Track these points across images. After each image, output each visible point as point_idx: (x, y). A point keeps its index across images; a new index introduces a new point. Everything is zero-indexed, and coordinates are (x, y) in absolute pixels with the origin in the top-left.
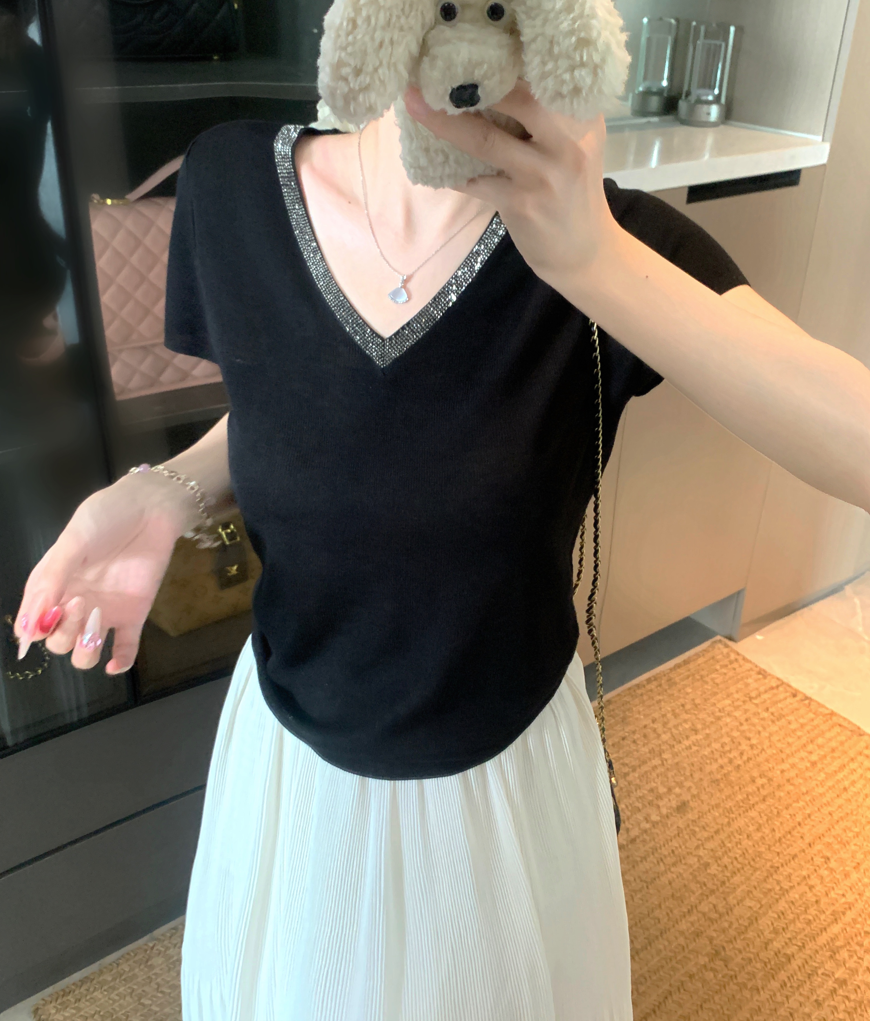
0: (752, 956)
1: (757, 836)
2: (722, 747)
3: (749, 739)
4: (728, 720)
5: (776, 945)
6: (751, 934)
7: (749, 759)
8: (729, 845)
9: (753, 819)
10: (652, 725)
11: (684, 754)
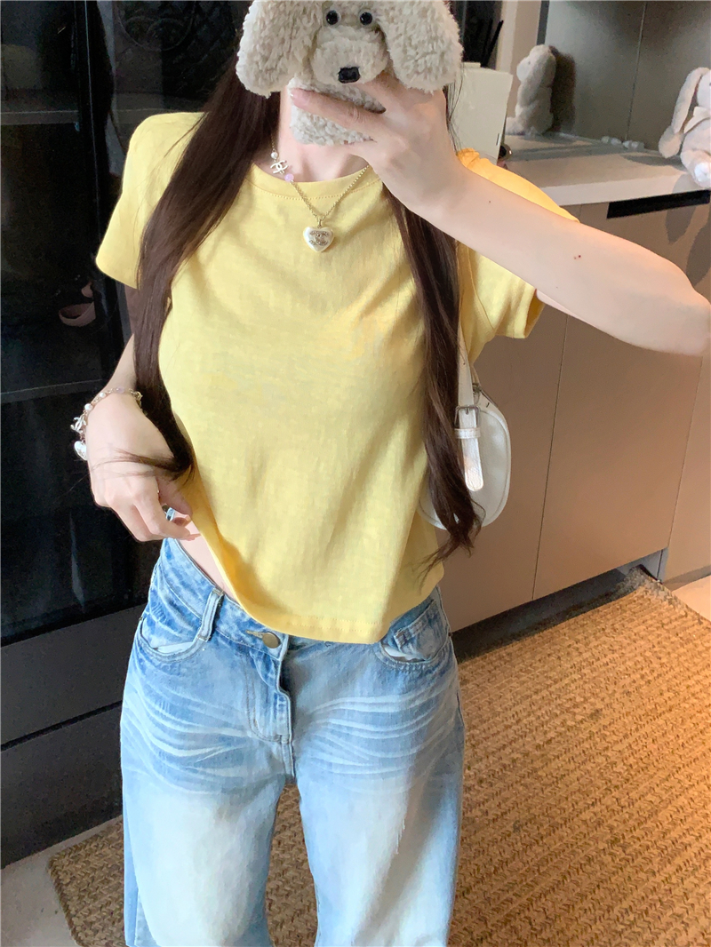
0: (650, 843)
1: (661, 741)
2: (635, 664)
3: (660, 658)
4: (642, 643)
5: (674, 835)
6: (649, 824)
7: (659, 676)
8: (636, 748)
9: (659, 726)
10: (575, 645)
11: (601, 670)
